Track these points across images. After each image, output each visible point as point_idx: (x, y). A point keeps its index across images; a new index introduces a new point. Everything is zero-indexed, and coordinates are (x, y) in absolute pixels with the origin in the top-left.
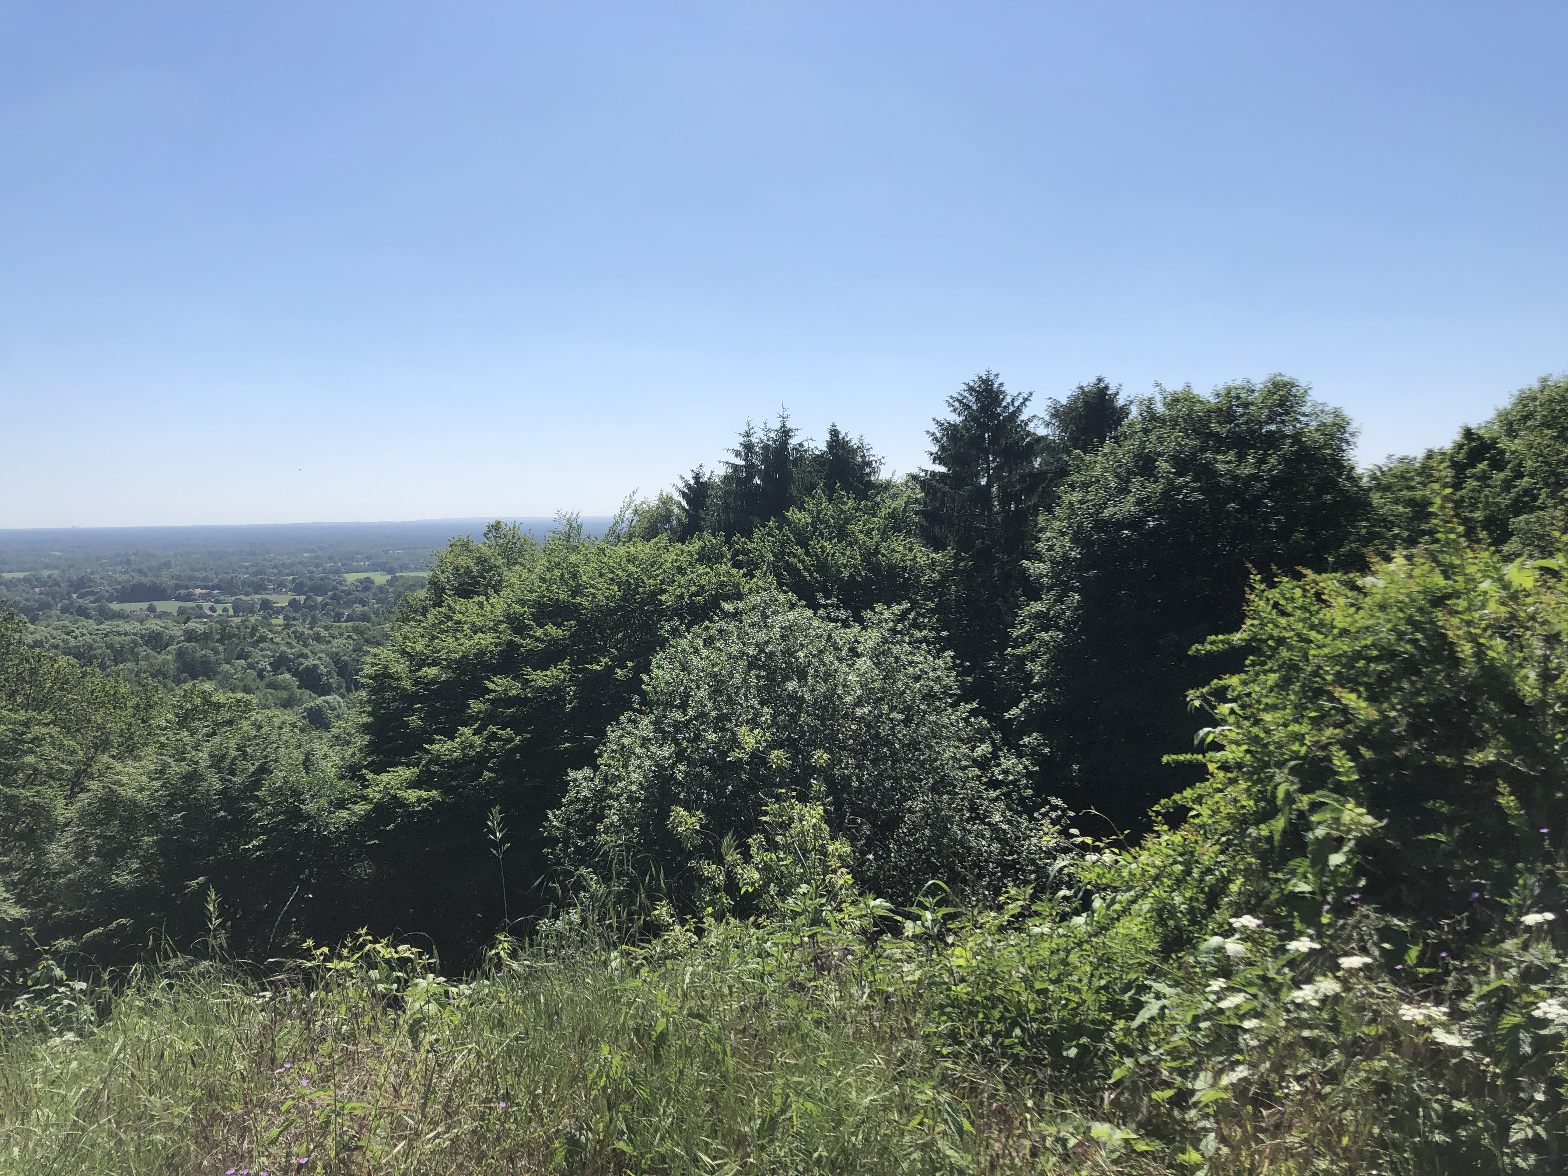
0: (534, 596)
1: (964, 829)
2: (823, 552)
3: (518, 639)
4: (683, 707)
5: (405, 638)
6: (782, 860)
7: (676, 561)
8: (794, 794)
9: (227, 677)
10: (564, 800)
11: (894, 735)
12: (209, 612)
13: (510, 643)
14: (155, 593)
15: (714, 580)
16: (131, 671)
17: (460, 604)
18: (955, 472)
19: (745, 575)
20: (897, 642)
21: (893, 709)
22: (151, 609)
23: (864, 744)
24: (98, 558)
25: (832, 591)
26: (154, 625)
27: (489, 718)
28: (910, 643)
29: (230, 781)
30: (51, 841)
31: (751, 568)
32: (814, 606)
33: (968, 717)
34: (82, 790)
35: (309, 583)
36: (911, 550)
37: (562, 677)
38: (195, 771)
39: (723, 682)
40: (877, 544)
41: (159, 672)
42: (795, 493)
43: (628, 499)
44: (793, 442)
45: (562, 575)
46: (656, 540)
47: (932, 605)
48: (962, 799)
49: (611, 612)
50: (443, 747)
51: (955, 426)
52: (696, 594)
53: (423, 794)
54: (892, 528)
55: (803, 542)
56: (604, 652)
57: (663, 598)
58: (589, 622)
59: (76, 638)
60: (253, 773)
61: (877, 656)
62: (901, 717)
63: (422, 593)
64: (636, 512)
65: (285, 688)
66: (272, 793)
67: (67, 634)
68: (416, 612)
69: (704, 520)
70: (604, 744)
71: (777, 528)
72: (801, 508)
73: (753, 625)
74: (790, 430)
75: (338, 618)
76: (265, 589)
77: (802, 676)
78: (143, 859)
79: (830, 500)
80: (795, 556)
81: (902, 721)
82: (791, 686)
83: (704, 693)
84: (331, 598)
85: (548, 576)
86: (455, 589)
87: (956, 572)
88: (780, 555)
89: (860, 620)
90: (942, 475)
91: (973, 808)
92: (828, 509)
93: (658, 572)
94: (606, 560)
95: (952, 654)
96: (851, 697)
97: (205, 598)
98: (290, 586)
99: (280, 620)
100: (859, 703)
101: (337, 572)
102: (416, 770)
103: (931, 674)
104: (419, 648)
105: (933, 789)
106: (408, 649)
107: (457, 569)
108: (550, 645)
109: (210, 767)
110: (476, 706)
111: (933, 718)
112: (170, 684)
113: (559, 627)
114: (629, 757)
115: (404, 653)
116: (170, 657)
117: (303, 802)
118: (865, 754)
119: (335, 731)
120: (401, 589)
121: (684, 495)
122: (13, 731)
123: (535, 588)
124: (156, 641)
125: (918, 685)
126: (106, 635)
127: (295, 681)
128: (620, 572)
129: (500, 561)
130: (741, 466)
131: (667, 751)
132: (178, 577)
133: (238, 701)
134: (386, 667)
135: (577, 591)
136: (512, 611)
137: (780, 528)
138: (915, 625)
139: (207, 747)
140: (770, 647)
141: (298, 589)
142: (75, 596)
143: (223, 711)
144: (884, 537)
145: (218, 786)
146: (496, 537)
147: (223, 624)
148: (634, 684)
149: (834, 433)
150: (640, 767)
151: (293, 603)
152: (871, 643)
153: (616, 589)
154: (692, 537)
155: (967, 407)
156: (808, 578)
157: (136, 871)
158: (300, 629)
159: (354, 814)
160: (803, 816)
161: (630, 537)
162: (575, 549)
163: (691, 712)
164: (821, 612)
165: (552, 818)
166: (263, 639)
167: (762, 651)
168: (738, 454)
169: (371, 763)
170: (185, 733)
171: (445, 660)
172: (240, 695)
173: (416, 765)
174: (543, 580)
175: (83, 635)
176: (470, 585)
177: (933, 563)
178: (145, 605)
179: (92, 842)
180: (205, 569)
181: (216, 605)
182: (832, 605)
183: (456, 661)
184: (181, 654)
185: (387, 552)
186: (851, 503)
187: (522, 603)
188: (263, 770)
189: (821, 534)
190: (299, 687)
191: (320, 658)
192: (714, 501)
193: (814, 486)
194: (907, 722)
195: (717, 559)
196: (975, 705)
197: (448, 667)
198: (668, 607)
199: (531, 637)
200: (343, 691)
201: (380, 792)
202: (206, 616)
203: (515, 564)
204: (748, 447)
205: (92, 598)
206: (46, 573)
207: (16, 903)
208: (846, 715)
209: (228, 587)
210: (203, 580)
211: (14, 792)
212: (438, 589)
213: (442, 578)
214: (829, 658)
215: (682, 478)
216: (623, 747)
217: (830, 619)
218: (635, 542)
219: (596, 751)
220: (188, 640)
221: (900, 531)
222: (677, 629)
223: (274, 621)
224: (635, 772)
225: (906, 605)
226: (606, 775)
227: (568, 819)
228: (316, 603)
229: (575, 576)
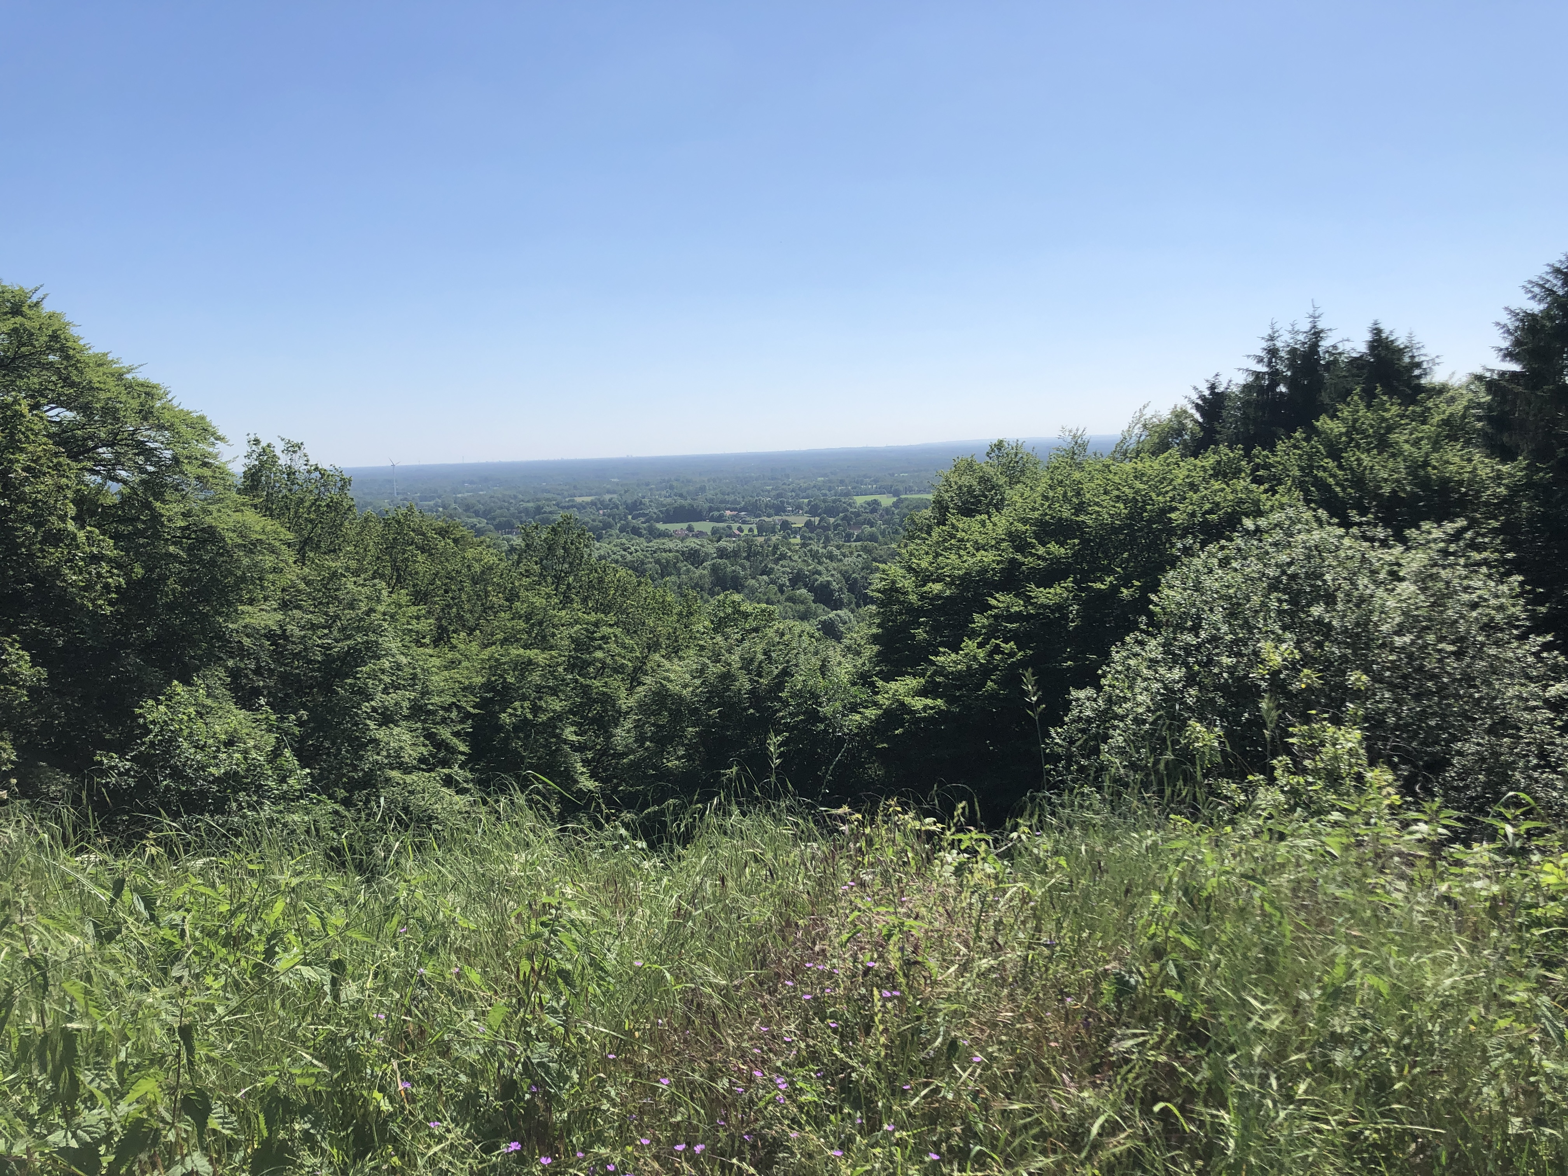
0: (1036, 514)
1: (1530, 777)
2: (1359, 465)
3: (1019, 557)
4: (1195, 629)
5: (911, 554)
6: (1311, 784)
7: (1188, 477)
8: (1326, 715)
9: (753, 591)
10: (1066, 719)
11: (1442, 668)
12: (737, 532)
13: (1013, 561)
14: (694, 515)
15: (1230, 497)
16: (674, 583)
17: (963, 523)
18: (1532, 371)
19: (1266, 491)
20: (1450, 565)
21: (1441, 639)
22: (690, 529)
23: (1405, 677)
24: (647, 484)
25: (1369, 508)
26: (693, 543)
27: (992, 632)
28: (1466, 566)
29: (757, 682)
30: (616, 725)
31: (1273, 484)
32: (1346, 523)
33: (1540, 652)
34: (640, 683)
35: (823, 505)
36: (1470, 460)
37: (1065, 595)
38: (729, 671)
39: (1239, 604)
40: (1427, 455)
41: (697, 585)
42: (1327, 401)
43: (1138, 414)
44: (1325, 344)
45: (1065, 493)
46: (1166, 455)
47: (1496, 524)
48: (1528, 744)
49: (1116, 530)
50: (946, 659)
51: (1533, 316)
52: (1210, 512)
53: (929, 702)
54: (1447, 437)
55: (1335, 453)
56: (1110, 572)
57: (1173, 516)
58: (1092, 541)
59: (631, 553)
60: (777, 676)
61: (1424, 579)
62: (1451, 648)
63: (928, 513)
64: (1145, 426)
65: (802, 602)
66: (793, 695)
67: (625, 550)
68: (921, 530)
69: (1219, 433)
70: (1108, 665)
71: (1304, 440)
72: (1333, 417)
73: (1275, 544)
74: (1322, 331)
75: (848, 537)
76: (784, 511)
77: (1330, 600)
78: (688, 747)
79: (1369, 407)
80: (1325, 469)
81: (1453, 653)
82: (1317, 610)
83: (1218, 616)
84: (842, 519)
85: (1051, 494)
86: (959, 508)
87: (1530, 485)
88: (1307, 470)
89: (1403, 540)
90: (1514, 374)
91: (1543, 755)
92: (1367, 417)
93: (1168, 489)
94: (1111, 476)
95: (1520, 578)
96: (1388, 626)
97: (734, 519)
98: (806, 509)
99: (798, 540)
100: (1400, 631)
101: (847, 494)
102: (922, 680)
103: (1493, 602)
104: (924, 565)
105: (1490, 731)
106: (914, 566)
107: (960, 488)
108: (1052, 564)
109: (740, 668)
110: (980, 621)
111: (1493, 651)
112: (706, 596)
113: (1062, 545)
114: (1134, 679)
115: (910, 569)
116: (705, 572)
117: (820, 705)
118: (1406, 689)
119: (846, 642)
120: (906, 511)
121: (1198, 407)
122: (587, 630)
123: (1037, 505)
124: (694, 557)
125: (1474, 614)
126: (655, 552)
127: (810, 596)
128: (1126, 490)
129: (1002, 480)
130: (1264, 373)
131: (1178, 673)
132: (711, 501)
133: (763, 611)
134: (894, 582)
135: (1080, 508)
136: (1014, 529)
137: (1308, 439)
138: (1473, 545)
139: (738, 651)
140: (1293, 568)
141: (813, 511)
142: (630, 517)
143: (750, 619)
144: (1436, 445)
145: (748, 686)
146: (998, 456)
147: (749, 543)
148: (1141, 604)
149: (1377, 332)
150: (1146, 689)
151: (808, 524)
152: (1415, 566)
153: (1122, 506)
154: (1206, 451)
155: (1551, 292)
156: (1341, 494)
157: (682, 757)
158: (815, 548)
159: (866, 718)
160: (1337, 739)
161: (1138, 453)
162: (1080, 467)
163: (1203, 635)
164: (1354, 530)
165: (1054, 735)
166: (783, 557)
167: (1284, 573)
168: (1260, 360)
169: (881, 671)
170: (719, 638)
171: (949, 576)
172: (764, 606)
173: (923, 675)
174: (1046, 498)
175: (637, 551)
176: (972, 504)
177: (1499, 477)
178: (685, 526)
179: (649, 730)
180: (733, 493)
181: (743, 526)
182: (1368, 523)
183: (959, 577)
184: (715, 569)
185: (893, 475)
186: (1395, 409)
187: (1024, 521)
188: (786, 673)
189: (1358, 446)
190: (814, 602)
191: (832, 575)
192: (1232, 413)
193: (1349, 392)
194: (1459, 655)
195: (1234, 474)
196: (1549, 638)
197: (952, 583)
198: (1178, 526)
199: (1032, 555)
200: (853, 606)
201: (888, 699)
202: (735, 536)
203: (1017, 483)
204: (1273, 352)
205: (643, 519)
206: (607, 497)
207: (591, 777)
208: (1383, 645)
209: (754, 509)
210: (732, 503)
211: (588, 682)
212: (941, 507)
213: (946, 496)
214: (1363, 581)
215: (1195, 388)
216: (1128, 668)
217: (1365, 538)
218: (1142, 459)
219: (1100, 672)
220: (720, 557)
221: (1457, 440)
222: (1191, 548)
223: (792, 541)
224: (1141, 694)
225: (1461, 523)
226: (1110, 697)
227: (1071, 737)
228: (829, 524)
229: (1078, 494)
